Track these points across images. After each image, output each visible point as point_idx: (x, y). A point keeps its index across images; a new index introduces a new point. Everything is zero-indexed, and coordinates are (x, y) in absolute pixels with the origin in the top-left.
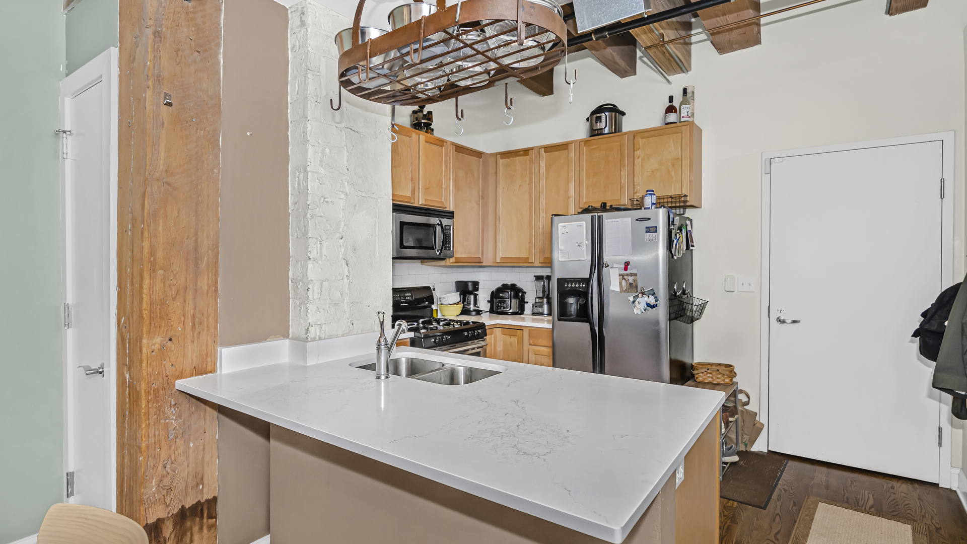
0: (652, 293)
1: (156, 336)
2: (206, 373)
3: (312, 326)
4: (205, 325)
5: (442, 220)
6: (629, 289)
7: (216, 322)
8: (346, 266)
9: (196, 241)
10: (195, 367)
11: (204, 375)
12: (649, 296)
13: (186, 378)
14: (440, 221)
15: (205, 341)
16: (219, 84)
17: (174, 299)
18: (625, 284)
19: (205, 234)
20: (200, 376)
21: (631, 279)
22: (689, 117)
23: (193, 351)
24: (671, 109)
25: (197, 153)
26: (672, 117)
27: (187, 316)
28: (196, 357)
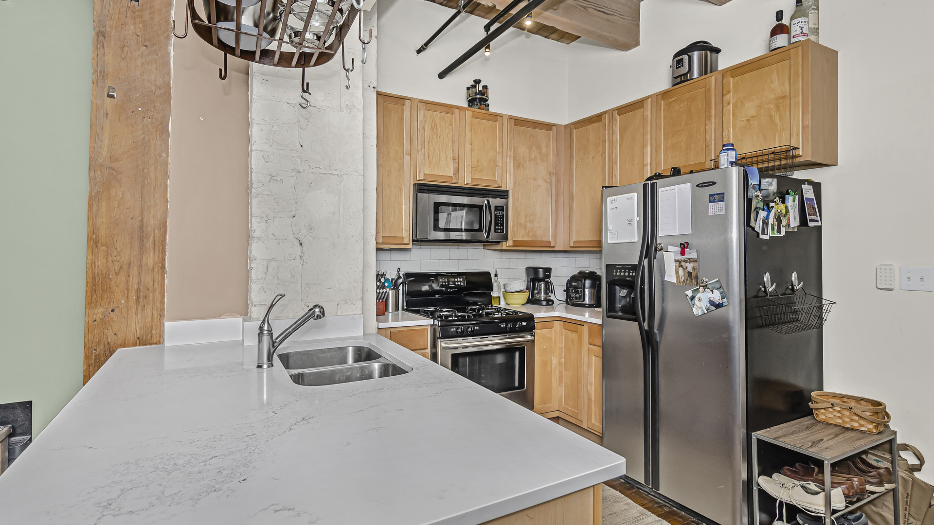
0: (718, 286)
1: (98, 307)
2: (151, 344)
3: (255, 306)
4: (151, 299)
5: (491, 200)
7: (163, 297)
8: (299, 246)
9: (142, 221)
10: (138, 338)
11: (149, 346)
12: (712, 291)
13: (129, 347)
14: (488, 201)
15: (150, 314)
16: (169, 74)
17: (117, 274)
18: (683, 274)
19: (152, 214)
20: (144, 347)
21: (690, 267)
22: (805, 35)
23: (137, 323)
24: (779, 29)
25: (143, 139)
26: (781, 40)
27: (130, 290)
28: (140, 328)
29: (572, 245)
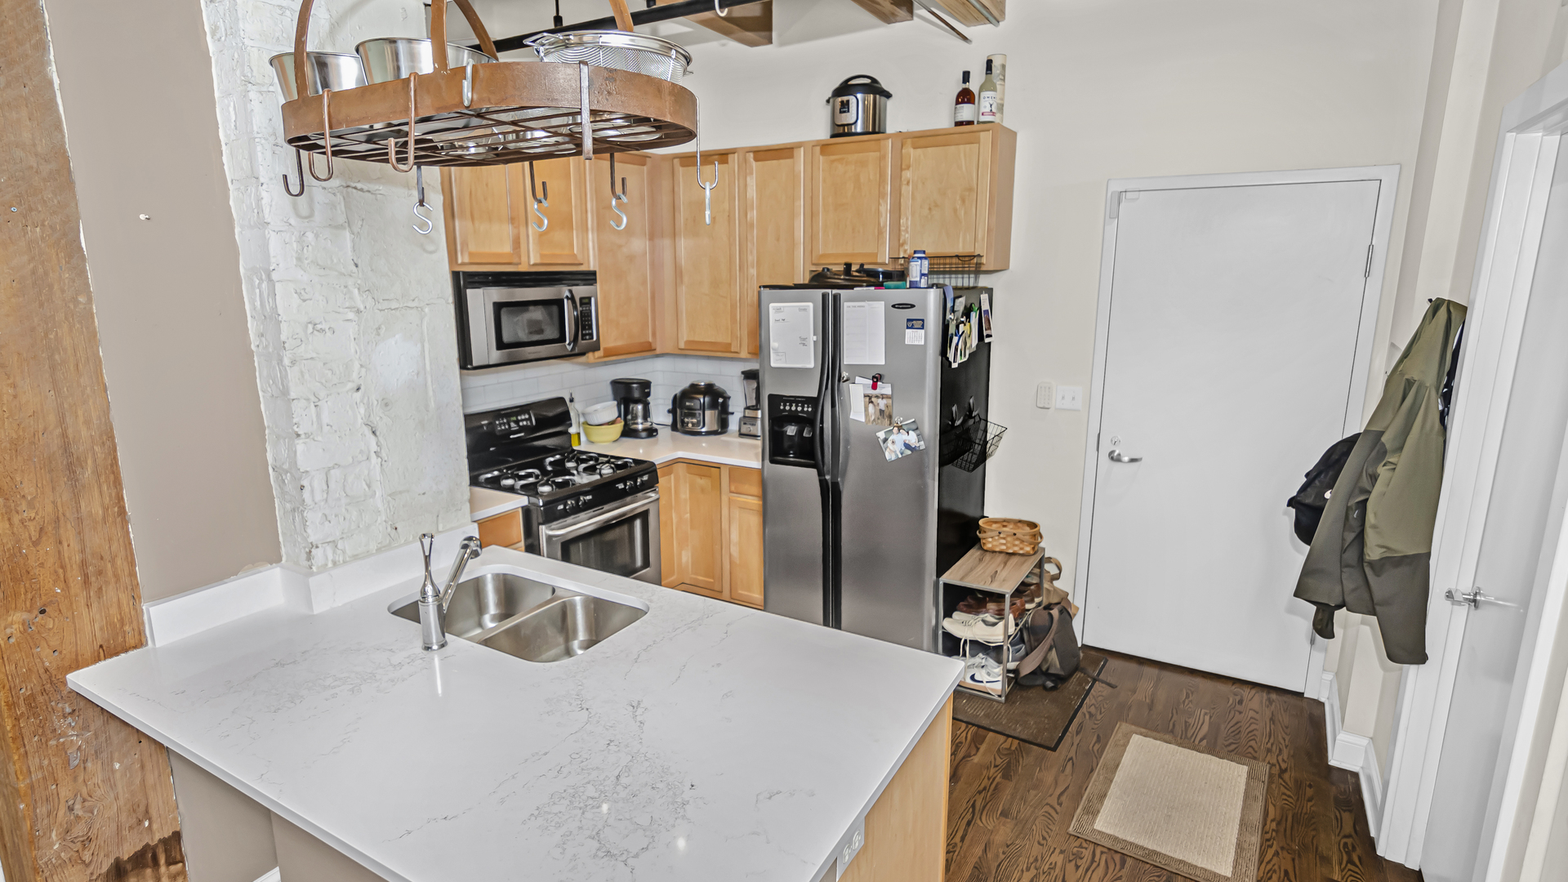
0: (914, 427)
1: (11, 612)
2: (126, 651)
3: (317, 547)
4: (110, 573)
5: (574, 289)
6: (878, 419)
7: (132, 564)
8: (372, 437)
9: (64, 435)
10: (101, 646)
11: (123, 655)
12: (908, 433)
13: (87, 665)
14: (571, 291)
15: (115, 600)
17: (36, 544)
18: (873, 411)
19: (81, 419)
20: (115, 658)
21: (882, 403)
22: (994, 114)
23: (92, 621)
24: (965, 97)
25: (33, 272)
26: (966, 112)
27: (68, 567)
28: (101, 629)
29: (682, 345)
